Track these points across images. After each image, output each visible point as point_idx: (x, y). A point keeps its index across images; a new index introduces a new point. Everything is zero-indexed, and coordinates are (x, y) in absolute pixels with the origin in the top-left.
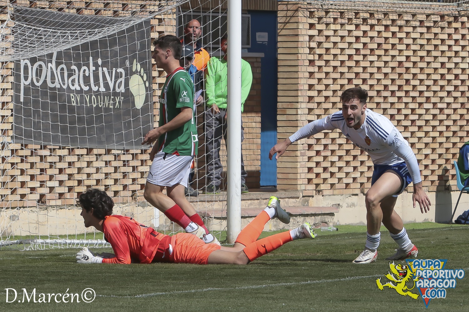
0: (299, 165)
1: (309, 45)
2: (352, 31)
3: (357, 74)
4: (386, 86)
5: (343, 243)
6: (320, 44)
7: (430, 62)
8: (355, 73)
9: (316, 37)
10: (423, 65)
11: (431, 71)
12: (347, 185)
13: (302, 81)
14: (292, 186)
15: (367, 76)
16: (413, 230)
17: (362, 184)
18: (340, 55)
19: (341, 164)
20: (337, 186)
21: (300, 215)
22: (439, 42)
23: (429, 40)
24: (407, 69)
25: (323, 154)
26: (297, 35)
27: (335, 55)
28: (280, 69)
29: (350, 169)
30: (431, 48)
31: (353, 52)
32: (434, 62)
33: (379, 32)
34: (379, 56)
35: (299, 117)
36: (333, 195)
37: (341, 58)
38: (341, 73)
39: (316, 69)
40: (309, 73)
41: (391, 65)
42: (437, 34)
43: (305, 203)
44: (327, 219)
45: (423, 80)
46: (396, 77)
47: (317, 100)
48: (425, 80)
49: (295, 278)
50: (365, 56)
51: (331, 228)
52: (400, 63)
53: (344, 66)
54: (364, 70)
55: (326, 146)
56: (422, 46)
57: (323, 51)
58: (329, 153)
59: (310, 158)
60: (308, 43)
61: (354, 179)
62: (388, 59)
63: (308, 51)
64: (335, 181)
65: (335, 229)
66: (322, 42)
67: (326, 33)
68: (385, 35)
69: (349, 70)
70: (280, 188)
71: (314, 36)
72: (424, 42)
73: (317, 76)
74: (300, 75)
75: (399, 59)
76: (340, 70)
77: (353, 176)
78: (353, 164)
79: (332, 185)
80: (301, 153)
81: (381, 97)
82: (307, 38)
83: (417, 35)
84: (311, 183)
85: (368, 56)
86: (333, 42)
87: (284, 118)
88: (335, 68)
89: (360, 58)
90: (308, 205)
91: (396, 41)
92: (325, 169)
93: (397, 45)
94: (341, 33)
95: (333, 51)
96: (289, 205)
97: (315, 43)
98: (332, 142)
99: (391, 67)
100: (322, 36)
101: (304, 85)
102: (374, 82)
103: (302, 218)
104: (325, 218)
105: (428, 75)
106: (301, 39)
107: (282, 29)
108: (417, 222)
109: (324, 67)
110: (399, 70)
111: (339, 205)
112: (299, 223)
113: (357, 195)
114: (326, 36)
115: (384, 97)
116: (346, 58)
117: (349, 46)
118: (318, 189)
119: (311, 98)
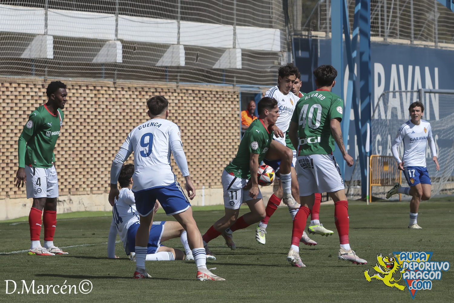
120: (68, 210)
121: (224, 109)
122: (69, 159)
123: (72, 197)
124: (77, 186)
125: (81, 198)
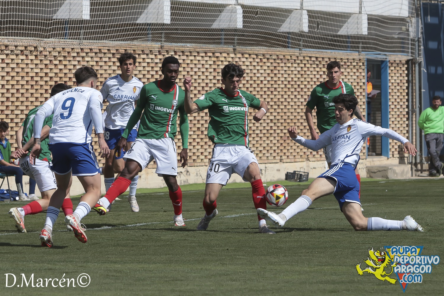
120: (184, 181)
121: (349, 77)
123: (189, 169)
124: (195, 158)
125: (198, 170)
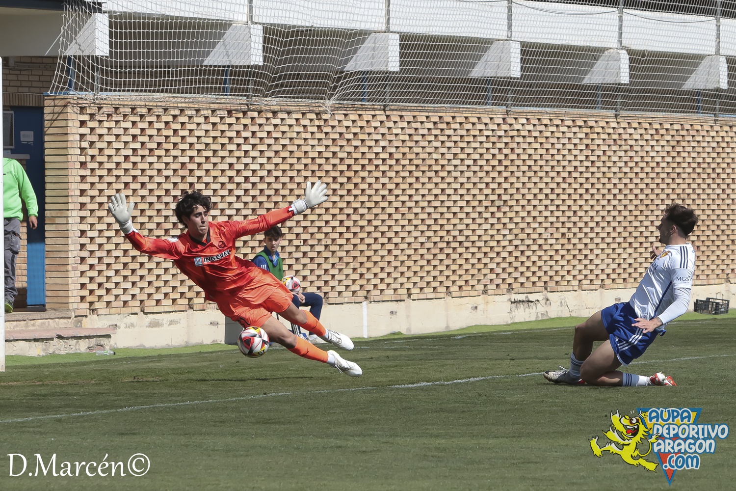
0: (70, 281)
1: (80, 145)
2: (128, 128)
3: (134, 177)
4: (167, 191)
5: (121, 368)
6: (92, 143)
7: (216, 163)
8: (132, 176)
9: (88, 136)
10: (209, 166)
11: (218, 173)
12: (125, 302)
13: (72, 186)
14: (63, 305)
15: (145, 179)
16: (200, 353)
17: (142, 301)
18: (115, 155)
19: (119, 279)
20: (114, 304)
21: (72, 338)
22: (226, 141)
23: (215, 138)
24: (191, 171)
25: (97, 268)
26: (66, 134)
27: (109, 156)
28: (47, 173)
29: (129, 285)
30: (217, 147)
31: (130, 152)
32: (221, 163)
33: (159, 130)
34: (159, 157)
35: (70, 227)
36: (110, 314)
37: (116, 159)
38: (116, 176)
39: (88, 172)
40: (81, 176)
41: (173, 166)
42: (224, 131)
43: (78, 324)
44: (103, 341)
45: (209, 183)
46: (179, 180)
47: (90, 207)
48: (211, 184)
49: (66, 409)
50: (143, 157)
51: (107, 351)
52: (183, 164)
53: (120, 169)
54: (142, 173)
55: (100, 259)
56: (207, 145)
57: (96, 152)
58: (104, 267)
59: (82, 273)
60: (78, 142)
61: (133, 296)
62: (170, 160)
63: (78, 151)
64: (111, 298)
65: (112, 352)
66: (94, 142)
67: (99, 131)
68: (165, 133)
69: (125, 173)
70: (50, 307)
71: (86, 135)
72: (210, 140)
73: (90, 179)
74: (71, 179)
75: (181, 160)
76: (116, 172)
77: (132, 292)
78: (131, 279)
79: (108, 303)
80: (73, 267)
81: (161, 203)
82: (78, 137)
83: (202, 133)
84: (84, 301)
85: (147, 157)
86: (107, 142)
87: (53, 227)
88: (109, 170)
89: (138, 159)
90: (81, 326)
91: (178, 140)
92: (100, 285)
93: (180, 144)
94: (115, 131)
95: (107, 152)
96: (60, 326)
97: (87, 143)
98: (107, 254)
99: (173, 170)
100: (94, 135)
101: (75, 190)
102: (153, 186)
103: (75, 341)
104: (100, 340)
105: (215, 177)
106: (70, 138)
107: (49, 127)
108: (204, 343)
109: (97, 170)
110: (181, 173)
111: (116, 325)
112: (71, 347)
113: (136, 314)
114: (99, 135)
115: (165, 203)
116: (122, 159)
117: (125, 146)
118: (92, 308)
119: (83, 205)
120: (542, 314)
122: (545, 236)
123: (550, 295)
124: (558, 278)
125: (563, 297)
